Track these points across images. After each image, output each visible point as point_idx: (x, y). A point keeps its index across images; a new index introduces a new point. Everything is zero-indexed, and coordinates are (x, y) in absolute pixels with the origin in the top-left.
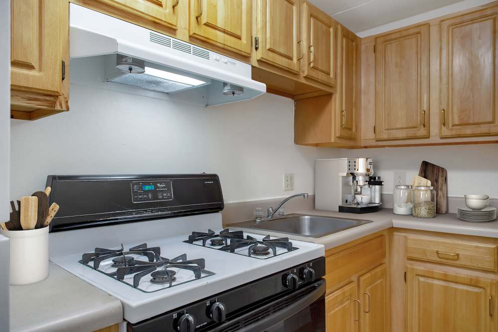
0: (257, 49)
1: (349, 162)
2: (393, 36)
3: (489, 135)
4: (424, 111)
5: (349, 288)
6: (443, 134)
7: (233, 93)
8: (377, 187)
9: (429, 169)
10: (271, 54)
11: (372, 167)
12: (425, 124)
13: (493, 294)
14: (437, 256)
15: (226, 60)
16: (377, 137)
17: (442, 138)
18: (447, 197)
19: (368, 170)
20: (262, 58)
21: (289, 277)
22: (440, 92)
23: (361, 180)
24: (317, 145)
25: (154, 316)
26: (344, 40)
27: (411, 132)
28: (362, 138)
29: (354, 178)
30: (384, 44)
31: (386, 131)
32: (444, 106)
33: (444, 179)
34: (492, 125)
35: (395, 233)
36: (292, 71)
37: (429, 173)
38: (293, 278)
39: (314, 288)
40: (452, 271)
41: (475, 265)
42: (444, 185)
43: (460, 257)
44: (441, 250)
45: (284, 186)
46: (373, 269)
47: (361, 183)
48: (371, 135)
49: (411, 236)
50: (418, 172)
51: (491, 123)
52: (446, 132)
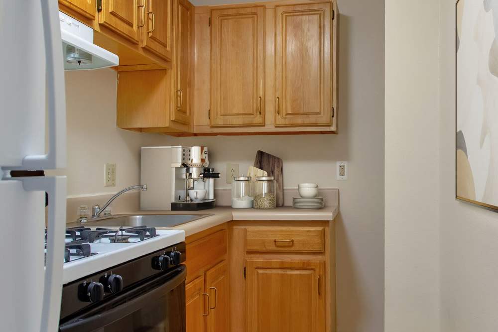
0: (99, 10)
1: (184, 151)
2: (230, 12)
3: (316, 125)
4: (260, 97)
5: (199, 281)
6: (278, 123)
7: (79, 62)
8: (211, 180)
9: (265, 159)
10: (114, 18)
11: (207, 157)
12: (261, 112)
13: (321, 273)
14: (274, 245)
15: (70, 22)
16: (212, 124)
17: (276, 127)
18: (283, 190)
19: (203, 160)
20: (105, 22)
21: (161, 258)
22: (275, 79)
23: (195, 172)
24: (140, 130)
25: (70, 281)
26: (180, 8)
27: (247, 120)
28: (195, 124)
29: (188, 170)
30: (220, 18)
31: (222, 117)
32: (278, 94)
33: (280, 169)
34: (319, 115)
35: (235, 227)
36: (132, 40)
37: (265, 164)
38: (165, 258)
39: (179, 272)
40: (288, 258)
41: (306, 249)
42: (280, 176)
43: (295, 242)
44: (279, 238)
45: (105, 181)
46: (217, 264)
47: (194, 176)
48: (205, 121)
49: (250, 228)
50: (253, 162)
51: (317, 114)
52: (280, 121)
